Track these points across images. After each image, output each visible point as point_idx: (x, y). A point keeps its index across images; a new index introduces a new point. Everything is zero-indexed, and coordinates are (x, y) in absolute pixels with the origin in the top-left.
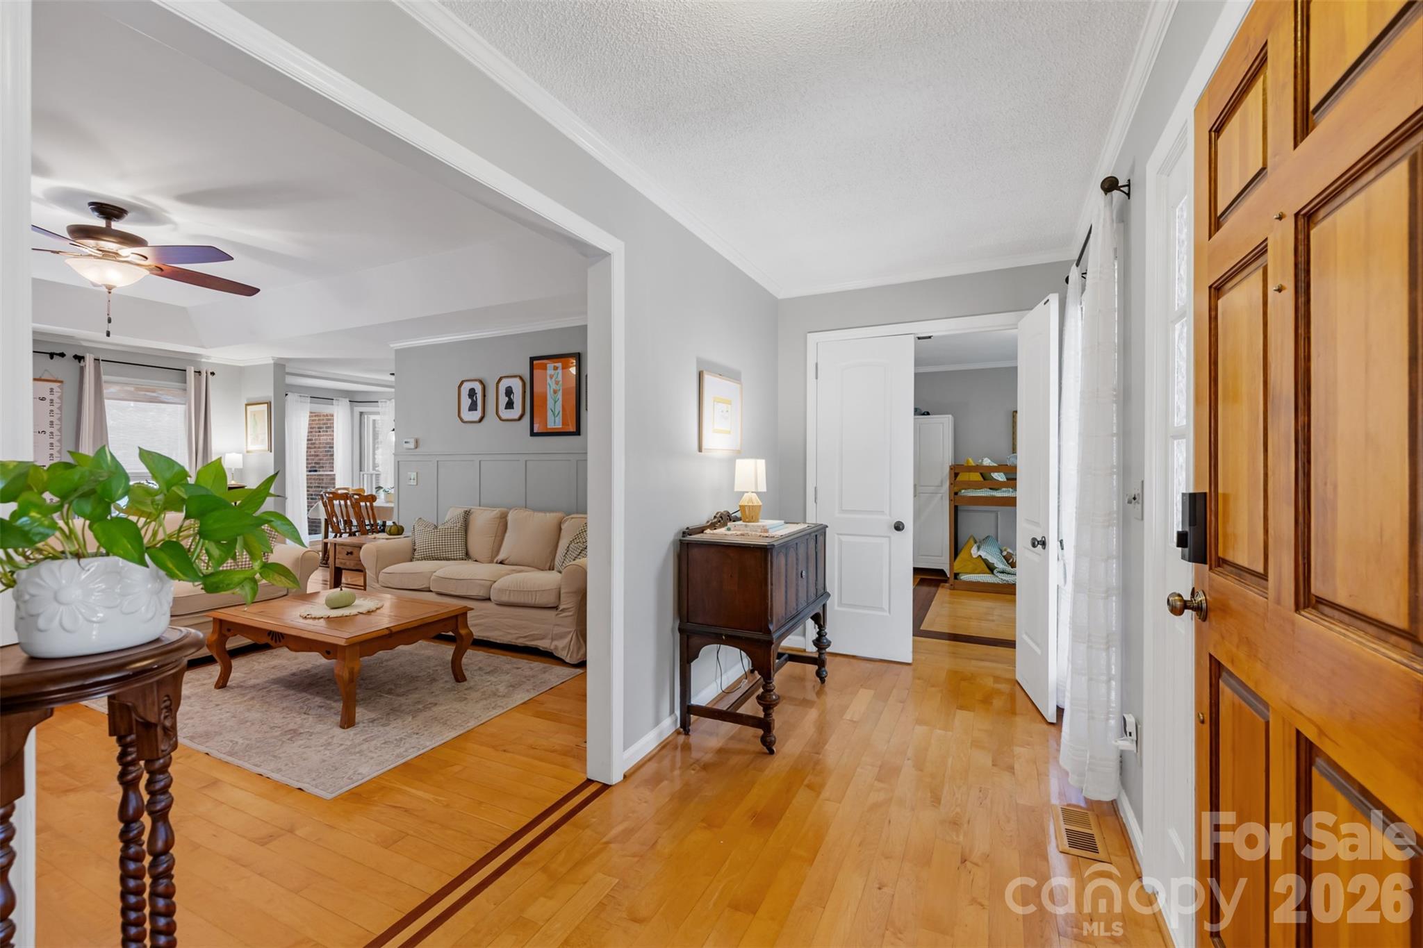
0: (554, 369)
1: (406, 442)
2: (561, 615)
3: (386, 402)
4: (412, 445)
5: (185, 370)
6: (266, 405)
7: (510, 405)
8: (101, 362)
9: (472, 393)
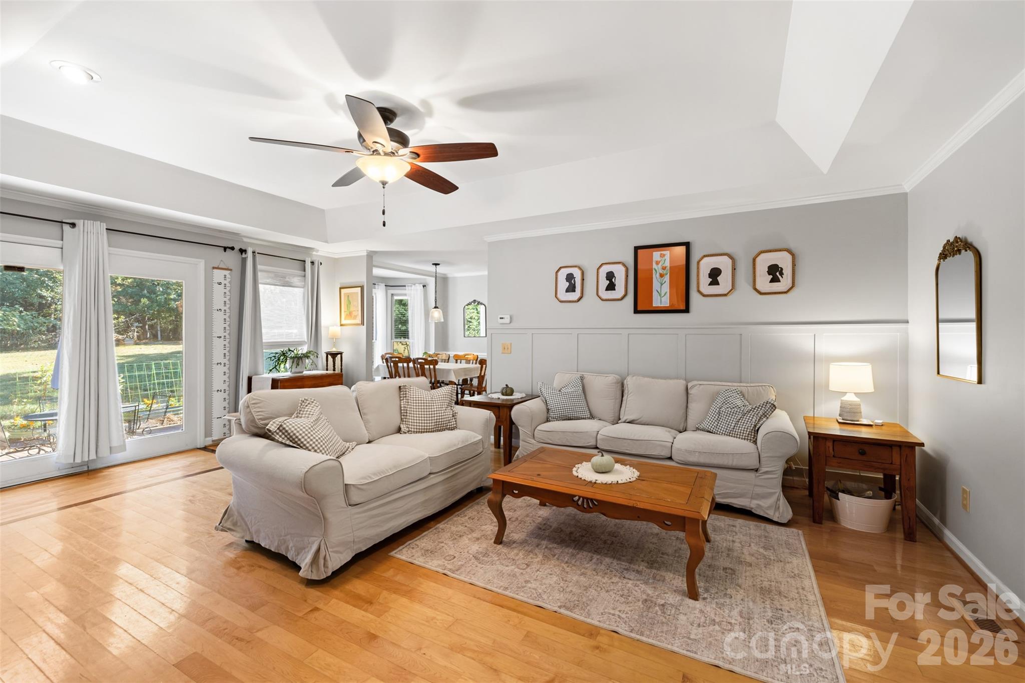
0: (661, 257)
1: (501, 318)
2: (760, 477)
3: (411, 286)
4: (507, 320)
5: (305, 261)
6: (360, 288)
7: (611, 287)
8: (257, 255)
9: (570, 277)
